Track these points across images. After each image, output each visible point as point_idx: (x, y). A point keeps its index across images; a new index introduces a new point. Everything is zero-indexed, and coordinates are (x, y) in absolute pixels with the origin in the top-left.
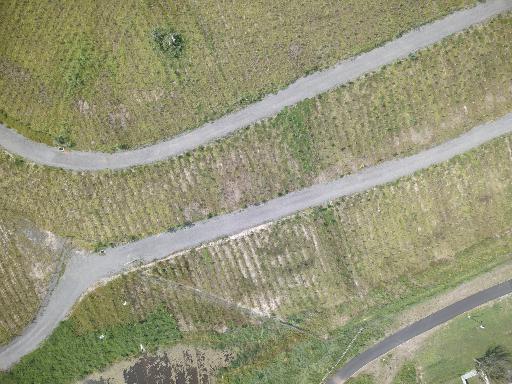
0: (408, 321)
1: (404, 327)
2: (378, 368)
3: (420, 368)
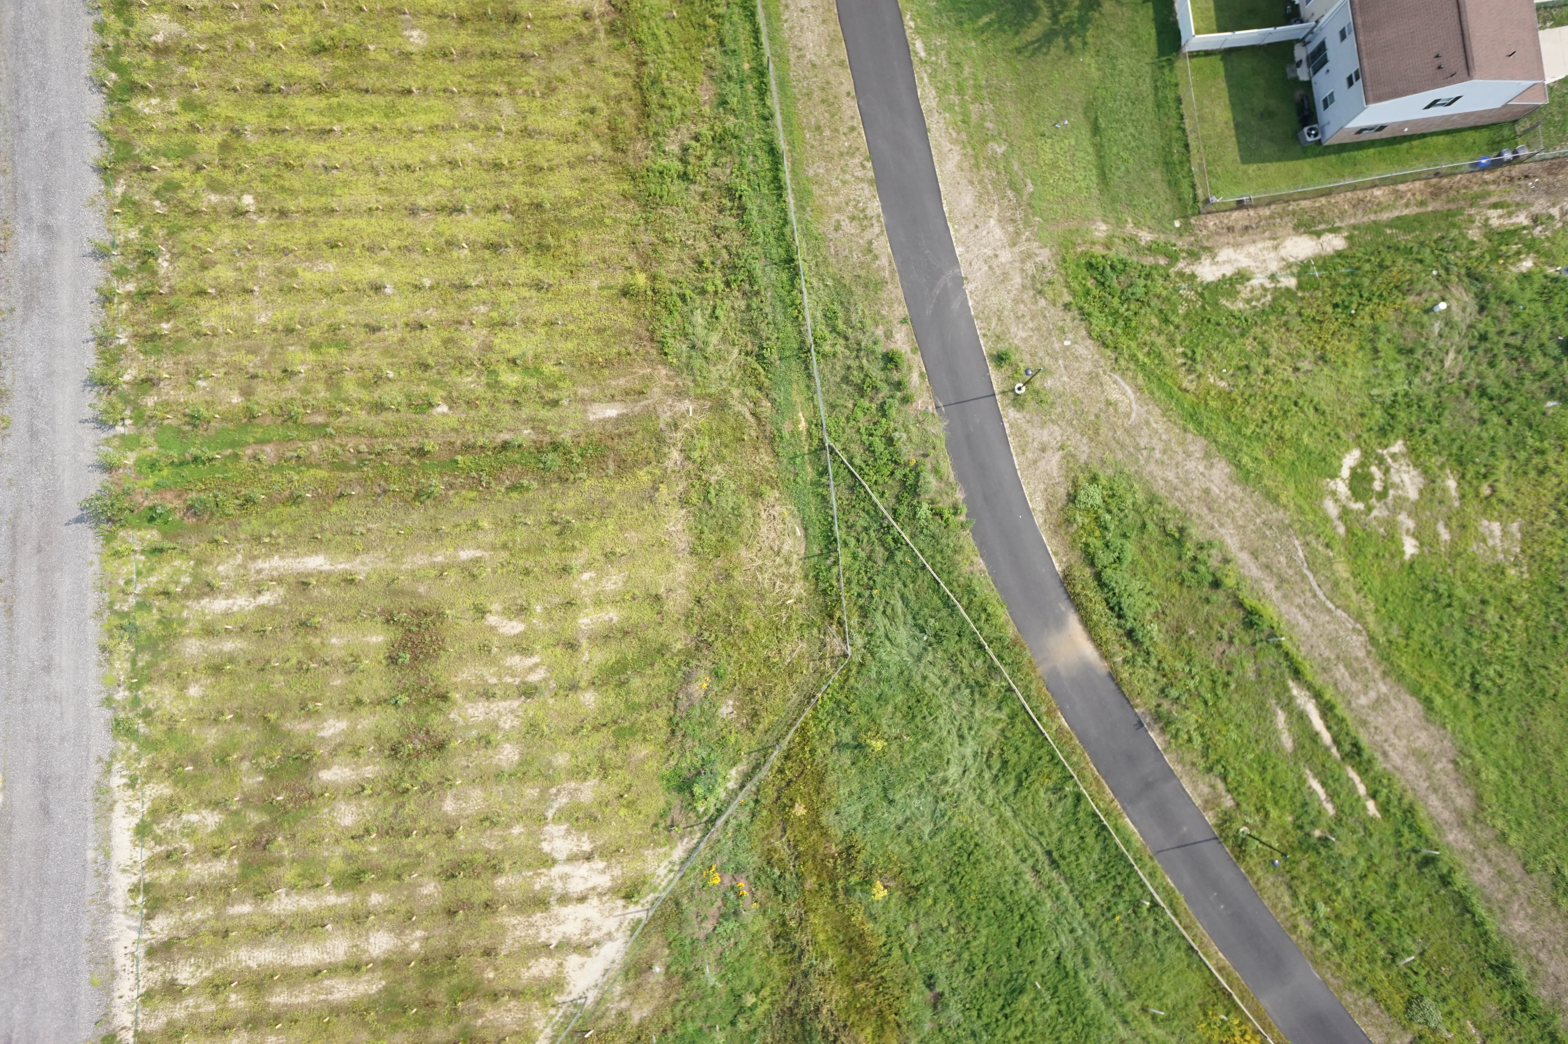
0: (861, 219)
1: (883, 246)
2: (1051, 434)
3: (1101, 230)
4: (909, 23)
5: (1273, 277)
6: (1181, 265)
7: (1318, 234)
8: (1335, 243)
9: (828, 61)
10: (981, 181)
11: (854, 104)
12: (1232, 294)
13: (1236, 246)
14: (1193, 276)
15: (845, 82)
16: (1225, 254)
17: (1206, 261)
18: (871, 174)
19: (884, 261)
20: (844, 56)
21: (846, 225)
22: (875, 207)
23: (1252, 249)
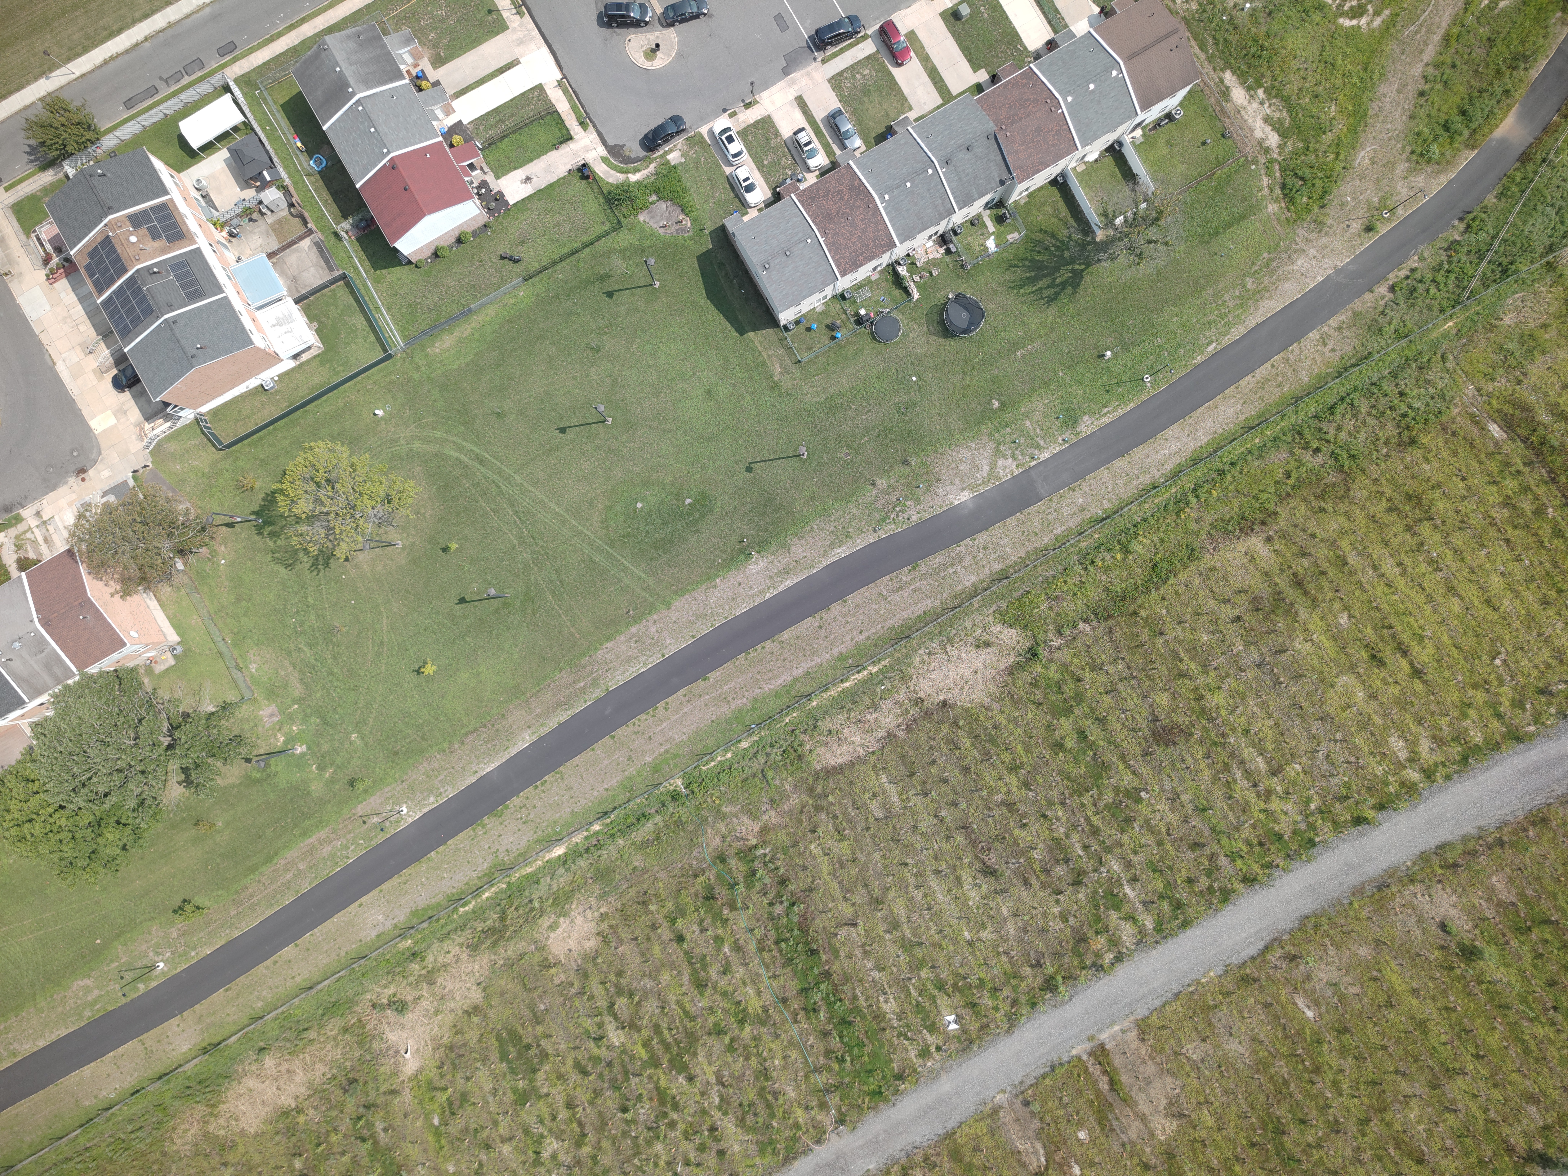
4: (1199, 359)
5: (1262, 103)
6: (1275, 156)
7: (1227, 88)
8: (1229, 78)
9: (1238, 396)
10: (1274, 283)
11: (1257, 371)
12: (1280, 121)
13: (1251, 130)
14: (1279, 146)
15: (1248, 381)
16: (1258, 134)
17: (1268, 143)
18: (1295, 345)
19: (1343, 317)
20: (1233, 387)
21: (1330, 347)
22: (1314, 335)
23: (1250, 121)
